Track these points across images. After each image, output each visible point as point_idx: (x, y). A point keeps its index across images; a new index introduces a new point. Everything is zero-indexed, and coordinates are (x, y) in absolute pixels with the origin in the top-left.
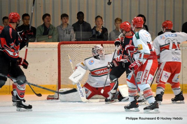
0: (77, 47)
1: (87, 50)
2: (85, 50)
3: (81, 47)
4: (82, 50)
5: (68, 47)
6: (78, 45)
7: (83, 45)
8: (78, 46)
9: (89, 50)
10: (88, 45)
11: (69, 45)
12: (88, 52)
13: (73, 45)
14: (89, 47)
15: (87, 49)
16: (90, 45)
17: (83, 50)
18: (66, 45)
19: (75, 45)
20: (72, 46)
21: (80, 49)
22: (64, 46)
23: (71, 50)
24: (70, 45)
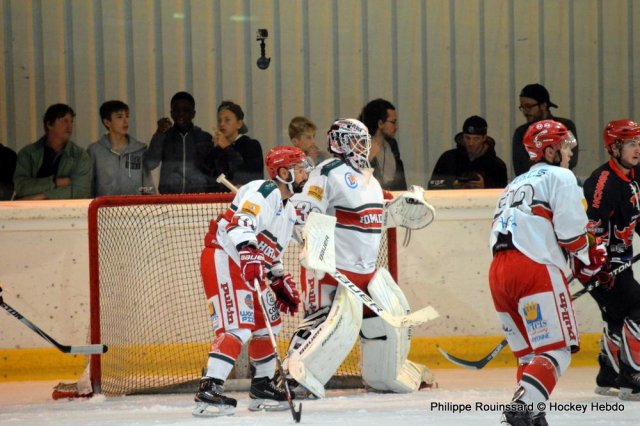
0: (155, 213)
1: (191, 224)
2: (181, 225)
3: (170, 213)
4: (172, 226)
5: (124, 213)
6: (158, 206)
7: (174, 206)
8: (160, 212)
9: (196, 224)
10: (194, 206)
11: (126, 208)
12: (192, 232)
13: (142, 207)
14: (195, 212)
15: (191, 219)
16: (200, 206)
17: (177, 225)
18: (115, 208)
19: (148, 209)
20: (138, 211)
21: (167, 222)
22: (111, 210)
23: (135, 224)
24: (132, 208)
